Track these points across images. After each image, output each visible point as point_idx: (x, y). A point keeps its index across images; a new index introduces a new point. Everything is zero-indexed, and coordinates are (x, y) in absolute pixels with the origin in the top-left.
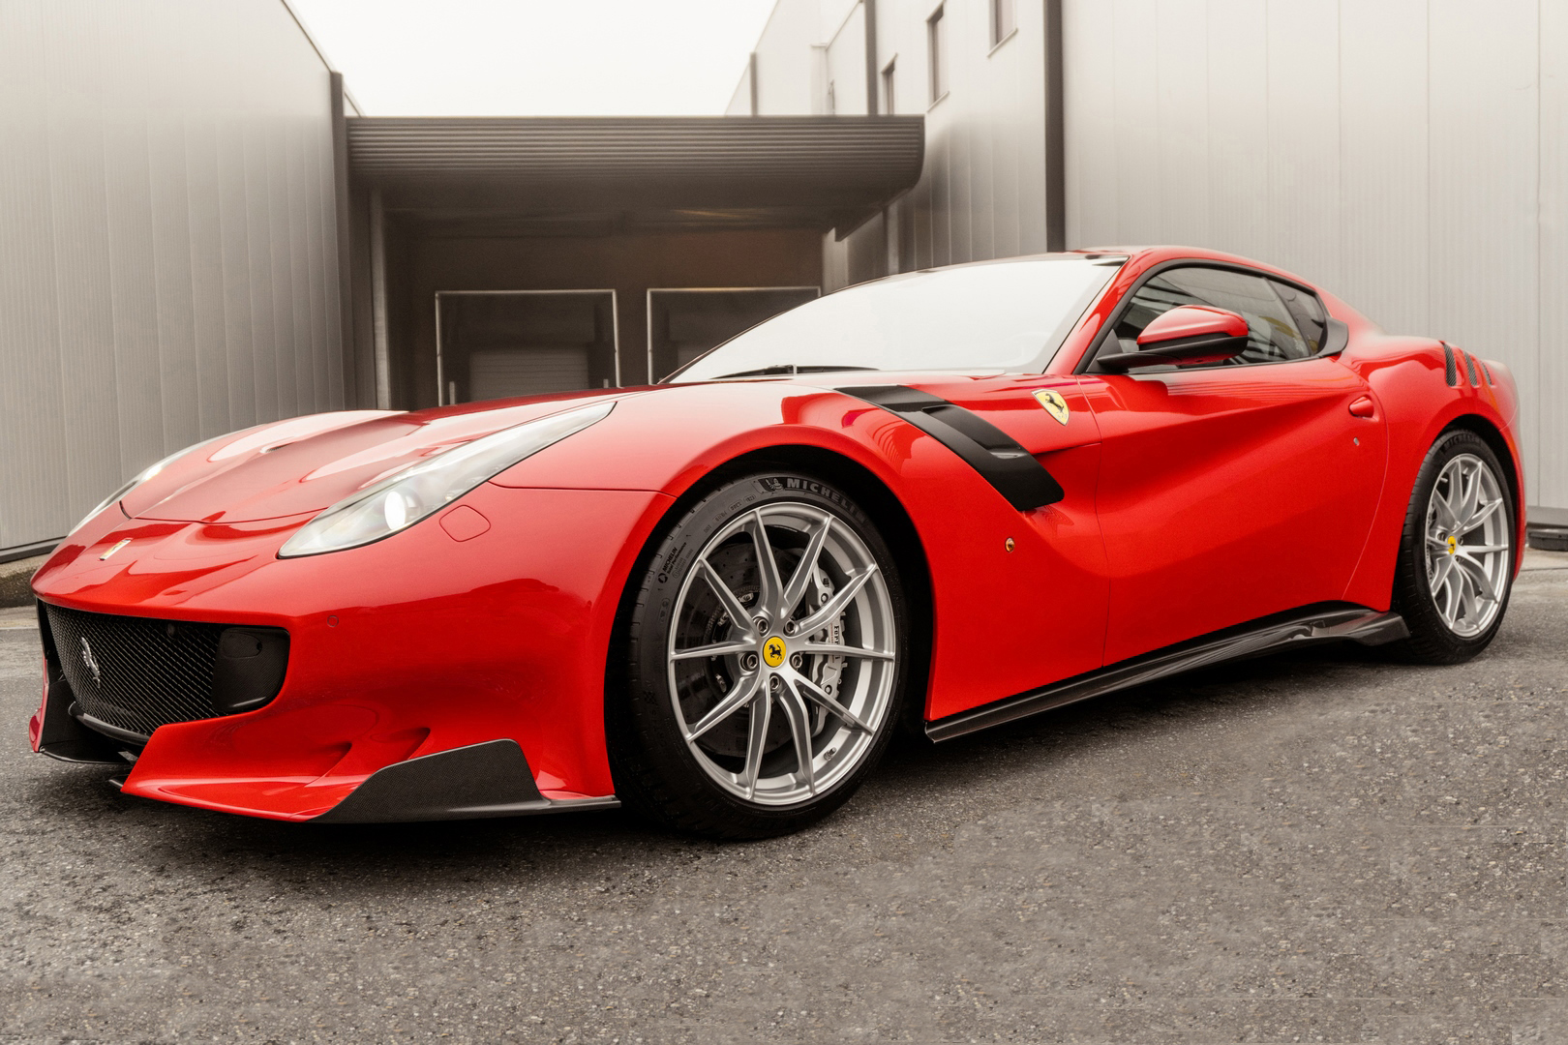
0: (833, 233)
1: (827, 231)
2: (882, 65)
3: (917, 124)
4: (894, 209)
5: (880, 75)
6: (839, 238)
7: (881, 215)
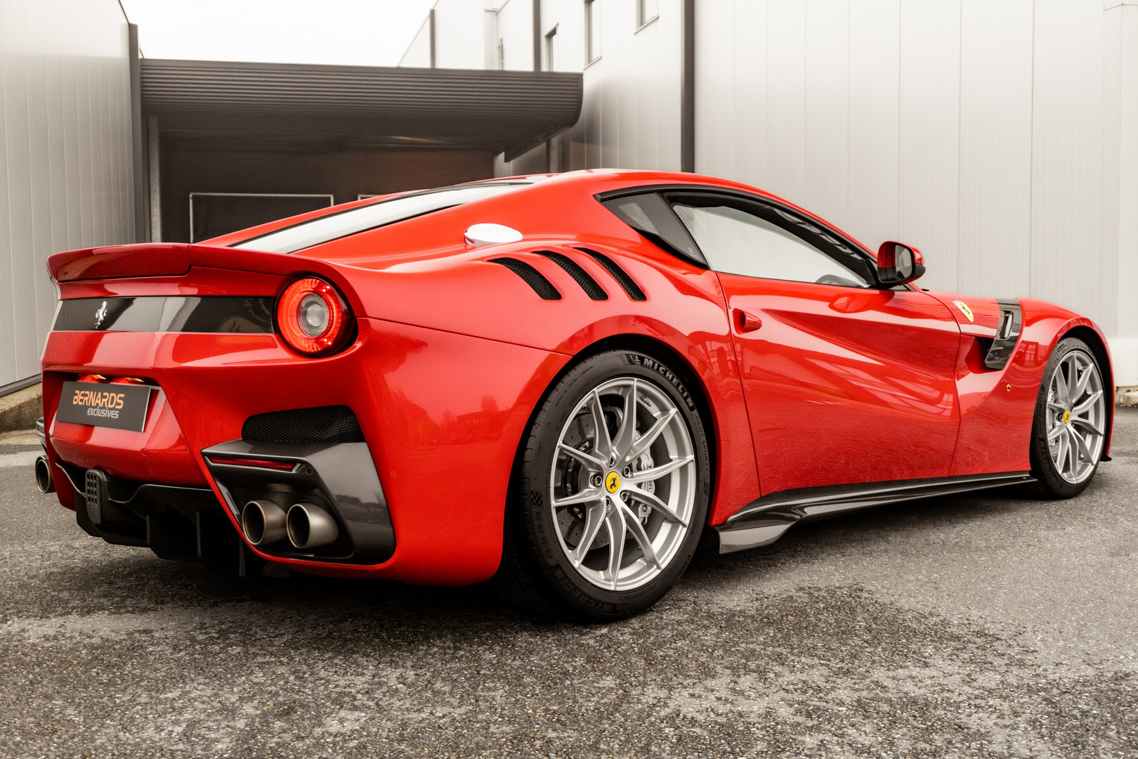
0: (502, 156)
1: (498, 153)
2: (545, 30)
3: (577, 79)
4: (555, 140)
5: (542, 38)
6: (507, 160)
7: (544, 145)
